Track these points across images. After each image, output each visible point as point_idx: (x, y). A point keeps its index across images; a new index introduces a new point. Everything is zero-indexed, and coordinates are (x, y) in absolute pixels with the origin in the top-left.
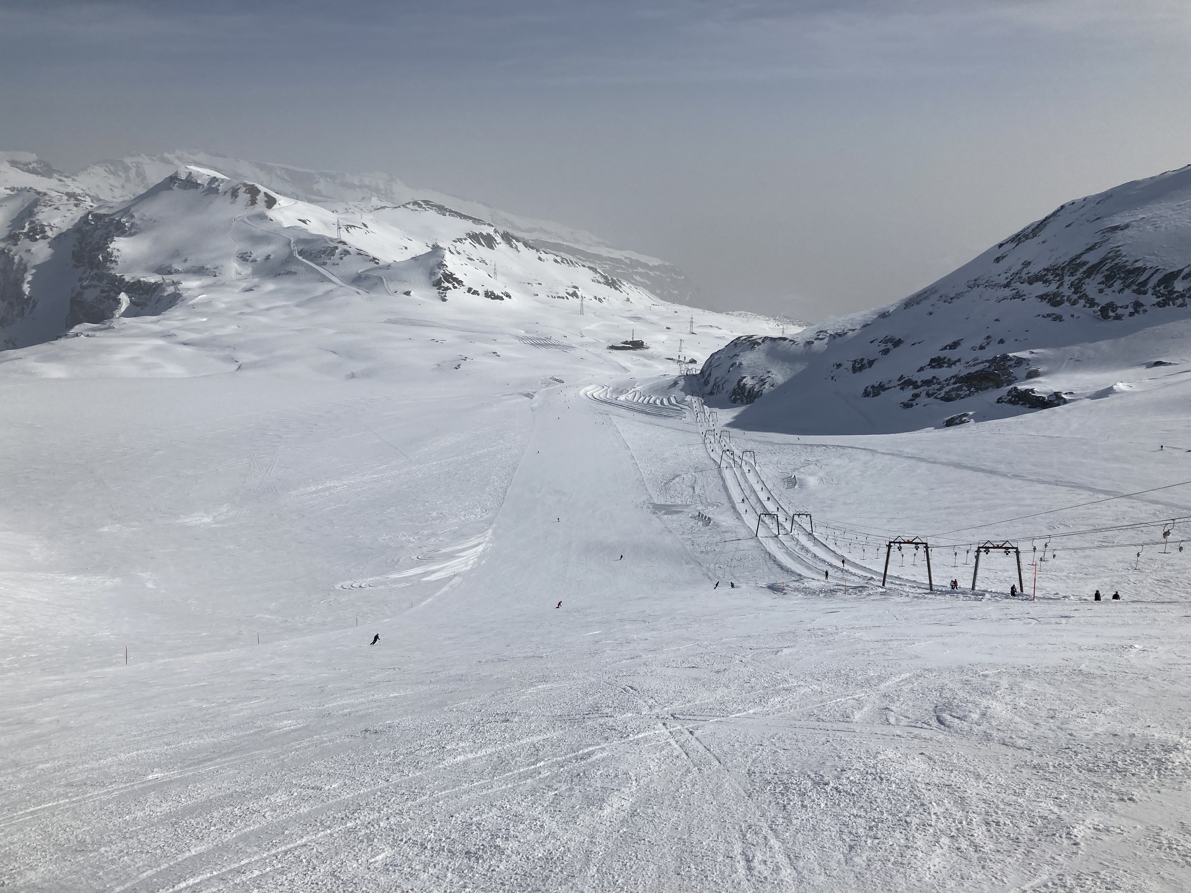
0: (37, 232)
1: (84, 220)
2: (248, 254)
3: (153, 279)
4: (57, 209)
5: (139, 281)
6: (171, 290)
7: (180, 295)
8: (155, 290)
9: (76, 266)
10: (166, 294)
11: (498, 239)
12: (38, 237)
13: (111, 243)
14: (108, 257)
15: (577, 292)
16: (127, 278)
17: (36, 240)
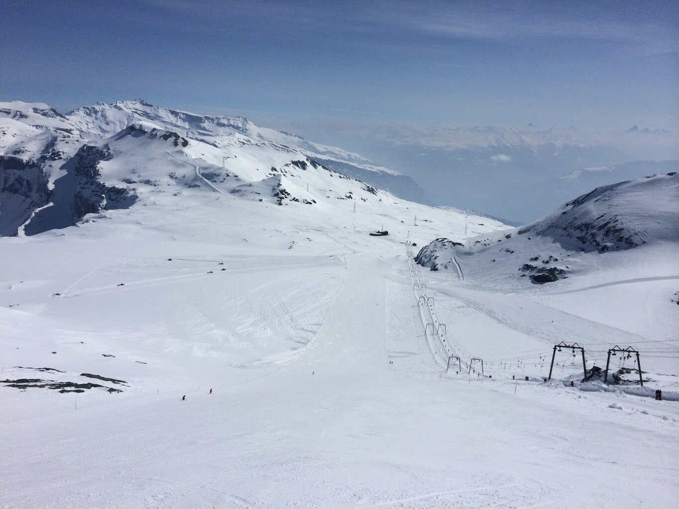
0: (56, 155)
1: (82, 150)
2: (174, 174)
3: (121, 185)
4: (67, 142)
5: (114, 187)
6: (131, 193)
7: (137, 197)
8: (123, 193)
9: (76, 175)
10: (129, 195)
11: (308, 163)
12: (56, 158)
13: (98, 164)
14: (97, 173)
15: (352, 196)
16: (107, 185)
17: (56, 159)
